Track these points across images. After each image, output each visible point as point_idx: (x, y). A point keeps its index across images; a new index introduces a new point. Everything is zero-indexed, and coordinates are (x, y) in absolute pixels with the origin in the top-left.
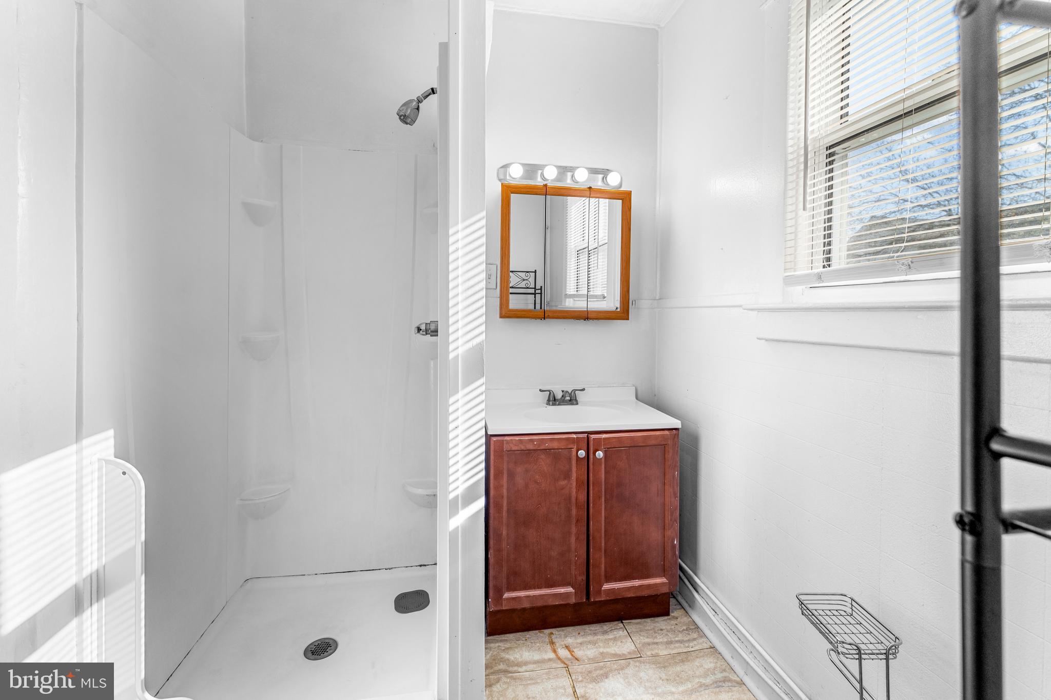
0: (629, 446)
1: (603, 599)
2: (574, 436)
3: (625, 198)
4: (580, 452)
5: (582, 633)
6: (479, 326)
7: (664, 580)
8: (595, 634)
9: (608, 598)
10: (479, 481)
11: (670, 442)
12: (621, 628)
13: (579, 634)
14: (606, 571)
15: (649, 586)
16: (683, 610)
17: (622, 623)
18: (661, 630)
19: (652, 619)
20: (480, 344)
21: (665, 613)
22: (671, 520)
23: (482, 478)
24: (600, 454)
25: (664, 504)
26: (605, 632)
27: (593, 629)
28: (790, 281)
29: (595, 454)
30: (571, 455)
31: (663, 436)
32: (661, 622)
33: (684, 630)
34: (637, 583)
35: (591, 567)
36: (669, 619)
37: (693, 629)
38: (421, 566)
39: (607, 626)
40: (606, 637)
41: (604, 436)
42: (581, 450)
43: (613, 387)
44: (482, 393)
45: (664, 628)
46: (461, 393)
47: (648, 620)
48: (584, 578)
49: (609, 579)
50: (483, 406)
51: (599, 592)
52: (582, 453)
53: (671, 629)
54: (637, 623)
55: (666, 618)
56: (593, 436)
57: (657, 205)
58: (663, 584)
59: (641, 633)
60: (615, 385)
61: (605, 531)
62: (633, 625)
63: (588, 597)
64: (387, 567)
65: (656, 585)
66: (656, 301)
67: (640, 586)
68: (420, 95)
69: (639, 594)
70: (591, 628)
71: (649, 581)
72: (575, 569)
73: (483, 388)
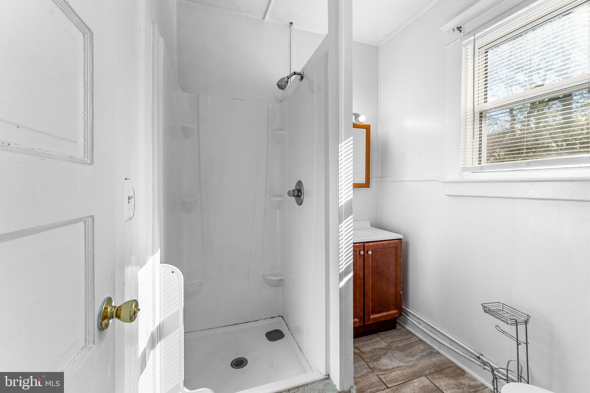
0: (381, 248)
1: (371, 323)
2: (358, 244)
3: (367, 128)
4: (361, 252)
5: (360, 341)
6: (350, 191)
7: (396, 311)
8: (367, 341)
9: (373, 322)
10: (350, 264)
11: (399, 245)
12: (377, 337)
13: (359, 341)
14: (372, 309)
15: (390, 314)
16: (401, 326)
17: (377, 334)
18: (395, 335)
19: (389, 331)
20: (351, 200)
21: (394, 328)
22: (399, 282)
23: (352, 262)
24: (370, 252)
25: (396, 275)
26: (371, 339)
27: (364, 338)
28: (465, 169)
29: (367, 253)
30: (357, 254)
31: (396, 242)
32: (393, 332)
33: (405, 334)
34: (385, 314)
35: (366, 308)
36: (397, 330)
37: (409, 333)
38: (272, 318)
39: (370, 337)
40: (372, 341)
41: (371, 244)
42: (361, 251)
43: (360, 221)
44: (352, 222)
45: (396, 334)
46: (344, 222)
47: (388, 332)
48: (363, 313)
49: (373, 313)
50: (352, 228)
51: (369, 319)
52: (362, 252)
53: (399, 334)
54: (383, 334)
55: (395, 330)
56: (366, 244)
57: (379, 131)
58: (396, 313)
59: (387, 338)
60: (361, 220)
61: (371, 290)
62: (382, 334)
63: (364, 323)
64: (255, 320)
65: (393, 314)
66: (379, 178)
67: (386, 315)
68: (288, 75)
69: (386, 319)
70: (363, 338)
71: (390, 312)
72: (359, 309)
73: (352, 220)
